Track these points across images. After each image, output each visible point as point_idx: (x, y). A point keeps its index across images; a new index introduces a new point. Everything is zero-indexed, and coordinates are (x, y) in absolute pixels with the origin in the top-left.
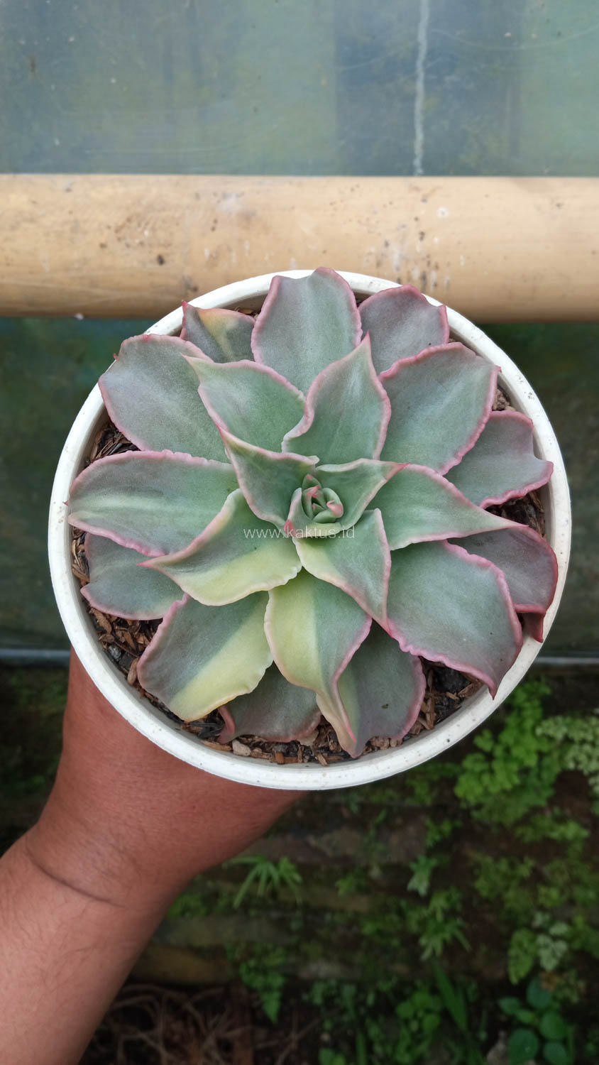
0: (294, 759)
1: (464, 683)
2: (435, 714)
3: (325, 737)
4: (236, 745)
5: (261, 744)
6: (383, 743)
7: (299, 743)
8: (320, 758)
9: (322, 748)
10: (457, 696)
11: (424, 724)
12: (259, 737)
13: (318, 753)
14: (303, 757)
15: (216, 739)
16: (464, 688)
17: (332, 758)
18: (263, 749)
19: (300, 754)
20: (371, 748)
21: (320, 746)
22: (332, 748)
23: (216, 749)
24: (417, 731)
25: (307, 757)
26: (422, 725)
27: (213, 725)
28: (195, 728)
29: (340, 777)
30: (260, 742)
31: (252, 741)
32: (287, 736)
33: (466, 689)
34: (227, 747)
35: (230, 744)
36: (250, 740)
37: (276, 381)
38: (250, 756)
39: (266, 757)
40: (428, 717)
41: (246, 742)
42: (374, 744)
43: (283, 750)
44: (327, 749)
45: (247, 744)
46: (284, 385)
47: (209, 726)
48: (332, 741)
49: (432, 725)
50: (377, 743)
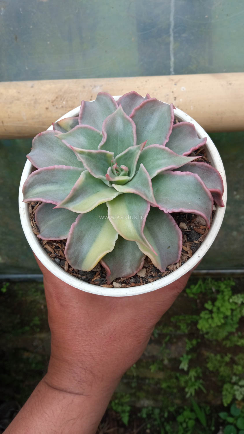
0: (139, 284)
1: (199, 236)
2: (191, 251)
3: (149, 271)
4: (114, 283)
5: (125, 282)
6: (174, 267)
7: (140, 277)
8: (150, 280)
9: (150, 276)
10: (198, 241)
11: (188, 255)
12: (123, 278)
13: (148, 278)
14: (143, 282)
15: (106, 283)
16: (200, 237)
17: (155, 279)
18: (126, 283)
19: (141, 281)
20: (169, 271)
21: (148, 276)
22: (153, 275)
23: (107, 287)
24: (186, 259)
25: (145, 282)
26: (188, 256)
27: (103, 279)
28: (97, 283)
29: (159, 283)
30: (124, 280)
31: (121, 281)
32: (133, 272)
33: (201, 238)
34: (111, 286)
35: (112, 284)
36: (120, 281)
37: (90, 129)
38: (121, 287)
39: (128, 287)
40: (189, 252)
41: (118, 282)
42: (170, 269)
43: (134, 281)
44: (152, 276)
45: (119, 283)
46: (93, 130)
47: (101, 280)
48: (153, 272)
49: (191, 255)
50: (171, 268)
